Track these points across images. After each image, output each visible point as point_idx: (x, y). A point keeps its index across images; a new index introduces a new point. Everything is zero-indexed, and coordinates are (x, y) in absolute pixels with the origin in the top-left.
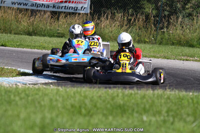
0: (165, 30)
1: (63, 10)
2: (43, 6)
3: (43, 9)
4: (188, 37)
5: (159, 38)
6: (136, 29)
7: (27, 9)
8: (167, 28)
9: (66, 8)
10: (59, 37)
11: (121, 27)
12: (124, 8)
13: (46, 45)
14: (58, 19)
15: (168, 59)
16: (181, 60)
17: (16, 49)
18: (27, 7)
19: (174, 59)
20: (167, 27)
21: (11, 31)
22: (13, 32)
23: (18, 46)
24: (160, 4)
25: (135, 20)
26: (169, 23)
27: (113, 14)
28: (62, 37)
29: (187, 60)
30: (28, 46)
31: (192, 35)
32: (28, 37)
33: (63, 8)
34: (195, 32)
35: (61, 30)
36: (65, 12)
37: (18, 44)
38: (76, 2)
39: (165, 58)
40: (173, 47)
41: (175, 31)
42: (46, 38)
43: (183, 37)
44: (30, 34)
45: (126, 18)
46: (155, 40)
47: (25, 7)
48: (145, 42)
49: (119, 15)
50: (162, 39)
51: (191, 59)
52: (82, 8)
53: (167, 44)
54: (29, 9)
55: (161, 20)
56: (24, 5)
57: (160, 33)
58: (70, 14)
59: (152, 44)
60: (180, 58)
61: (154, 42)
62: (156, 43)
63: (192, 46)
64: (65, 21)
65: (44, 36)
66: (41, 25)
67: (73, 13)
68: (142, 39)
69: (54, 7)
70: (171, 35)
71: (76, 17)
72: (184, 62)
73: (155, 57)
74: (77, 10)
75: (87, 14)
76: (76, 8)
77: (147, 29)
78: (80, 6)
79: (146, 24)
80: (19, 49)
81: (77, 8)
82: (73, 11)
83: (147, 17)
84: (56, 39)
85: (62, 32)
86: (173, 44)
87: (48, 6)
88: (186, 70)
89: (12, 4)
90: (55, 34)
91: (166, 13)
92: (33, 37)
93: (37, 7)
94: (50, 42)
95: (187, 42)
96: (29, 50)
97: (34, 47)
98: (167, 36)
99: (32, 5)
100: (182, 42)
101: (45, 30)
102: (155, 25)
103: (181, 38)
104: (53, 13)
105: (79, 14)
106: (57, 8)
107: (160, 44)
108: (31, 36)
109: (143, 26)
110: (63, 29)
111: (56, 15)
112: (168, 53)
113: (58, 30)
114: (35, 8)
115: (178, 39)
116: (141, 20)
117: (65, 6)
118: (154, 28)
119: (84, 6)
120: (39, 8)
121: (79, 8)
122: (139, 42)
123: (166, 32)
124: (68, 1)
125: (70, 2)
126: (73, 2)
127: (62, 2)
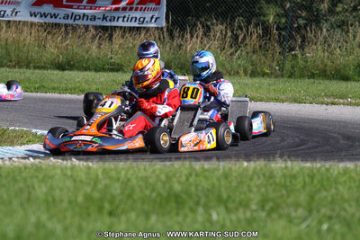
0: (297, 52)
1: (120, 23)
2: (86, 18)
3: (85, 22)
4: (338, 62)
5: (288, 66)
6: (247, 53)
7: (56, 24)
8: (302, 47)
9: (126, 19)
10: (112, 70)
11: (221, 51)
12: (226, 16)
13: (86, 86)
14: (110, 39)
15: (300, 103)
16: (322, 103)
17: (34, 94)
18: (57, 21)
19: (311, 103)
20: (300, 47)
21: (30, 63)
22: (31, 65)
23: (37, 90)
24: (288, 5)
25: (245, 36)
26: (304, 39)
27: (208, 29)
28: (118, 70)
29: (333, 104)
30: (54, 89)
31: (347, 58)
32: (56, 72)
33: (121, 19)
34: (351, 53)
35: (116, 59)
36: (121, 27)
37: (37, 85)
39: (295, 101)
40: (312, 80)
41: (315, 54)
42: (88, 73)
43: (329, 63)
44: (61, 67)
45: (229, 34)
46: (282, 69)
47: (54, 20)
48: (264, 75)
49: (219, 28)
50: (293, 67)
51: (341, 101)
52: (152, 18)
53: (302, 76)
54: (59, 24)
55: (291, 37)
56: (51, 17)
57: (290, 58)
58: (131, 29)
59: (276, 77)
60: (321, 100)
61: (279, 73)
62: (282, 76)
63: (346, 78)
64: (122, 41)
65: (86, 69)
66: (81, 52)
67: (138, 28)
68: (259, 69)
69: (104, 18)
70: (309, 60)
71: (142, 35)
72: (329, 107)
73: (277, 100)
74: (143, 22)
75: (162, 28)
76: (142, 20)
77: (267, 51)
78: (148, 15)
79: (266, 44)
80: (39, 95)
81: (144, 19)
82: (136, 25)
83: (266, 30)
84: (105, 74)
85: (118, 61)
86: (312, 76)
87: (94, 18)
88: (331, 121)
89: (31, 16)
90: (107, 67)
91: (302, 22)
92: (66, 72)
93: (75, 19)
94: (93, 81)
95: (338, 71)
96: (56, 95)
97: (66, 90)
98: (301, 62)
99: (67, 17)
100: (328, 73)
101: (88, 60)
102: (281, 44)
103: (326, 65)
104: (105, 28)
105: (148, 29)
106: (110, 20)
107: (290, 77)
108: (64, 69)
109: (260, 46)
110: (120, 56)
111: (107, 32)
112: (300, 91)
113: (111, 58)
114: (70, 21)
115: (321, 66)
116: (254, 37)
117: (124, 17)
118: (278, 49)
119: (156, 15)
120: (77, 22)
121: (148, 19)
122: (253, 74)
123: (300, 56)
124: (129, 7)
125: (131, 9)
126: (136, 9)
127: (117, 9)
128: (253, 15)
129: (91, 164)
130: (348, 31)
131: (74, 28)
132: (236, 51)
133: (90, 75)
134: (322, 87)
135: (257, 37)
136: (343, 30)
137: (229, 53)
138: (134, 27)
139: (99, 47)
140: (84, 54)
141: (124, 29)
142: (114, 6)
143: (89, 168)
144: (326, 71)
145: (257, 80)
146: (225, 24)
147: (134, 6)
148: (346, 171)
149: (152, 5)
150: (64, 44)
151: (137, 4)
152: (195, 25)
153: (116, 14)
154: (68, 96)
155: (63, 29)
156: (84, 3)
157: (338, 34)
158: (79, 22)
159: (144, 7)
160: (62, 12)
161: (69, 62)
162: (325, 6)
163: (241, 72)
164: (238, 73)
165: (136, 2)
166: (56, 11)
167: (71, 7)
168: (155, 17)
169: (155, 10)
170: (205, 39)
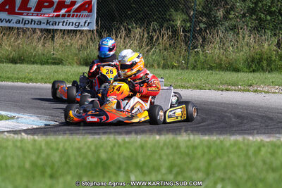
0: (199, 49)
1: (60, 27)
2: (33, 22)
3: (33, 26)
4: (231, 57)
5: (192, 60)
6: (160, 50)
7: (10, 28)
8: (202, 46)
9: (65, 24)
10: (54, 63)
11: (140, 49)
12: (144, 21)
13: (33, 76)
14: (53, 39)
15: (201, 89)
16: (218, 89)
18: (11, 25)
19: (210, 89)
20: (201, 45)
24: (192, 13)
25: (158, 37)
26: (204, 39)
27: (129, 31)
28: (59, 64)
29: (227, 90)
30: (8, 78)
31: (238, 54)
32: (10, 65)
33: (61, 24)
34: (241, 51)
35: (58, 55)
36: (61, 30)
38: (77, 15)
39: (198, 88)
40: (210, 71)
41: (213, 51)
42: (35, 66)
43: (224, 58)
44: (14, 61)
45: (146, 35)
46: (187, 63)
47: (8, 25)
48: (173, 67)
49: (137, 31)
50: (196, 61)
51: (233, 87)
52: (85, 23)
53: (203, 68)
54: (13, 28)
55: (195, 38)
56: (6, 22)
57: (193, 54)
58: (69, 31)
59: (182, 69)
60: (218, 87)
61: (185, 66)
62: (187, 68)
63: (237, 70)
64: (61, 41)
65: (33, 63)
66: (29, 49)
67: (74, 30)
68: (169, 63)
69: (48, 23)
70: (208, 56)
71: (78, 36)
72: (224, 93)
73: (183, 87)
74: (78, 26)
75: (93, 31)
76: (77, 24)
77: (176, 48)
78: (82, 21)
79: (174, 43)
81: (79, 23)
82: (73, 28)
83: (175, 32)
84: (49, 67)
85: (59, 57)
86: (211, 68)
87: (40, 23)
88: (225, 103)
90: (50, 61)
91: (202, 26)
92: (18, 65)
93: (25, 23)
94: (39, 72)
95: (231, 65)
96: (10, 83)
97: (18, 80)
98: (202, 57)
99: (18, 22)
100: (223, 66)
101: (35, 56)
102: (186, 43)
103: (221, 60)
104: (48, 31)
105: (82, 32)
106: (52, 25)
107: (193, 69)
108: (16, 63)
109: (170, 45)
110: (60, 53)
111: (50, 34)
112: (201, 80)
113: (53, 54)
114: (21, 25)
115: (218, 61)
116: (165, 38)
117: (64, 22)
118: (184, 47)
119: (89, 21)
120: (26, 26)
121: (82, 24)
122: (165, 67)
123: (201, 52)
124: (67, 14)
125: (69, 16)
126: (73, 16)
127: (58, 16)
128: (164, 20)
129: (36, 137)
130: (238, 33)
131: (24, 31)
132: (151, 48)
133: (36, 67)
134: (218, 77)
135: (168, 38)
136: (234, 33)
137: (146, 50)
138: (71, 30)
139: (44, 46)
140: (32, 51)
141: (63, 32)
142: (55, 14)
143: (35, 141)
144: (221, 64)
145: (167, 71)
146: (143, 28)
147: (72, 13)
148: (236, 143)
149: (86, 13)
150: (16, 43)
151: (74, 12)
152: (119, 28)
153: (57, 20)
154: (20, 84)
155: (16, 31)
156: (32, 11)
157: (230, 35)
158: (29, 26)
159: (79, 14)
160: (14, 18)
161: (20, 57)
162: (220, 13)
163: (155, 65)
164: (153, 66)
165: (73, 10)
166: (10, 17)
167: (22, 14)
168: (88, 22)
169: (88, 16)
170: (127, 39)
